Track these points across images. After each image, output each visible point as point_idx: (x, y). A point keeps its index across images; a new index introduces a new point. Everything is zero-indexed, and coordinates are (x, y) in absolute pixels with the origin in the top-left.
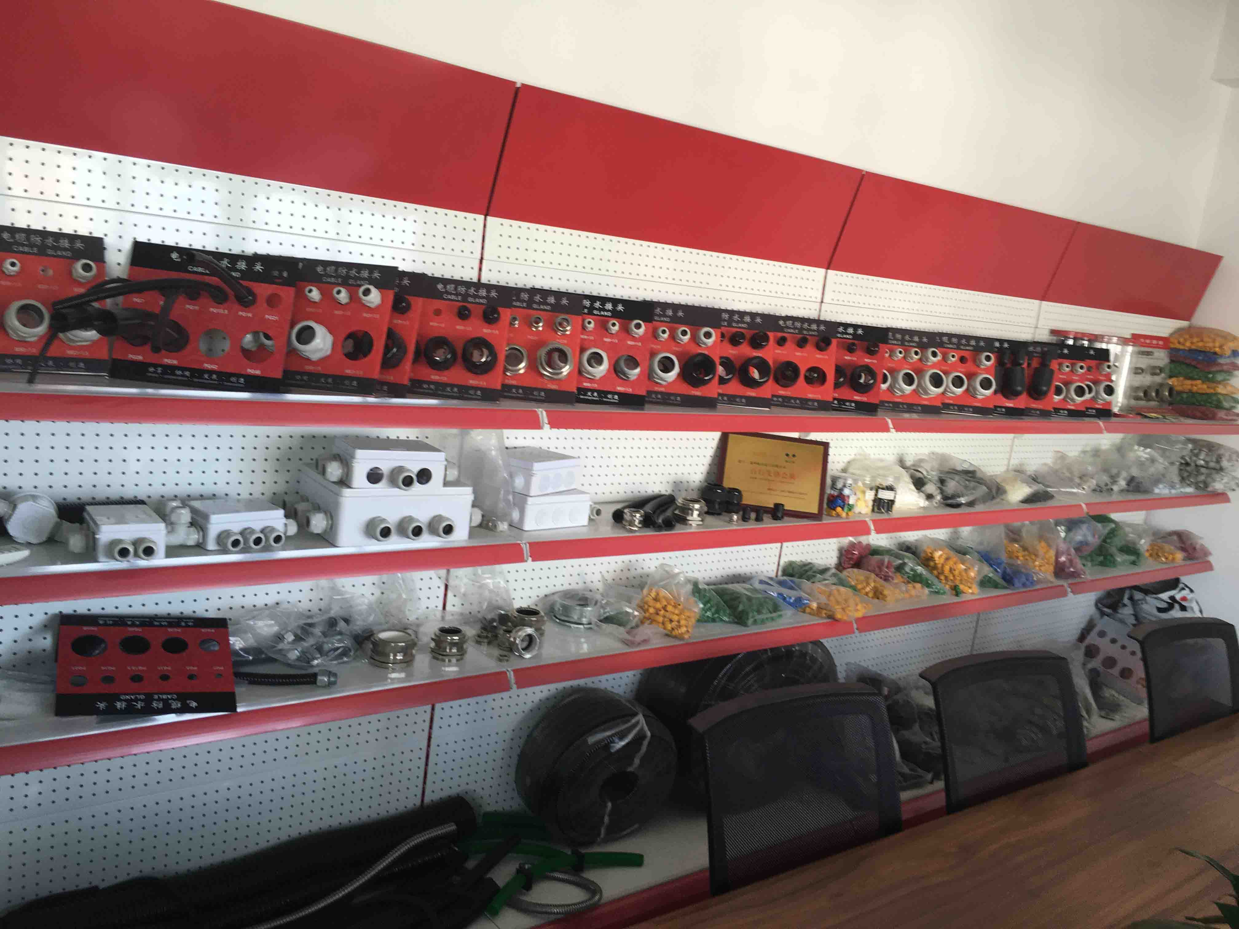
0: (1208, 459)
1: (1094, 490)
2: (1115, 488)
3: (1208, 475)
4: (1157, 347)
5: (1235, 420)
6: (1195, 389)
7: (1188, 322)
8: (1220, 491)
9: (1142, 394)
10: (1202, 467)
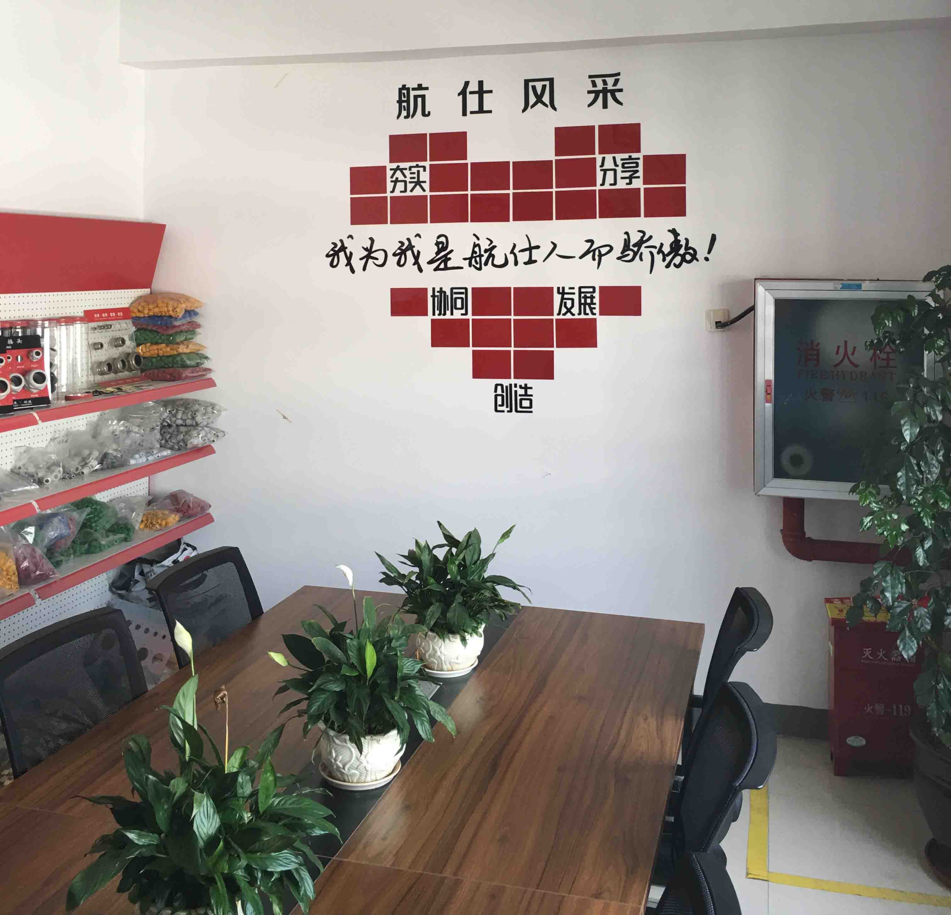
0: (184, 418)
1: (64, 478)
2: (86, 471)
3: (187, 433)
4: (117, 318)
5: (204, 375)
6: (161, 353)
7: (149, 290)
8: (200, 446)
9: (106, 369)
10: (182, 425)
